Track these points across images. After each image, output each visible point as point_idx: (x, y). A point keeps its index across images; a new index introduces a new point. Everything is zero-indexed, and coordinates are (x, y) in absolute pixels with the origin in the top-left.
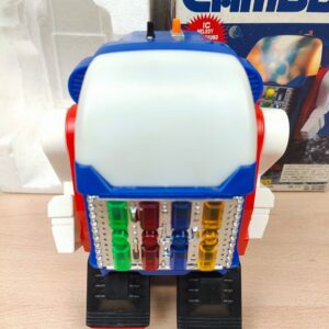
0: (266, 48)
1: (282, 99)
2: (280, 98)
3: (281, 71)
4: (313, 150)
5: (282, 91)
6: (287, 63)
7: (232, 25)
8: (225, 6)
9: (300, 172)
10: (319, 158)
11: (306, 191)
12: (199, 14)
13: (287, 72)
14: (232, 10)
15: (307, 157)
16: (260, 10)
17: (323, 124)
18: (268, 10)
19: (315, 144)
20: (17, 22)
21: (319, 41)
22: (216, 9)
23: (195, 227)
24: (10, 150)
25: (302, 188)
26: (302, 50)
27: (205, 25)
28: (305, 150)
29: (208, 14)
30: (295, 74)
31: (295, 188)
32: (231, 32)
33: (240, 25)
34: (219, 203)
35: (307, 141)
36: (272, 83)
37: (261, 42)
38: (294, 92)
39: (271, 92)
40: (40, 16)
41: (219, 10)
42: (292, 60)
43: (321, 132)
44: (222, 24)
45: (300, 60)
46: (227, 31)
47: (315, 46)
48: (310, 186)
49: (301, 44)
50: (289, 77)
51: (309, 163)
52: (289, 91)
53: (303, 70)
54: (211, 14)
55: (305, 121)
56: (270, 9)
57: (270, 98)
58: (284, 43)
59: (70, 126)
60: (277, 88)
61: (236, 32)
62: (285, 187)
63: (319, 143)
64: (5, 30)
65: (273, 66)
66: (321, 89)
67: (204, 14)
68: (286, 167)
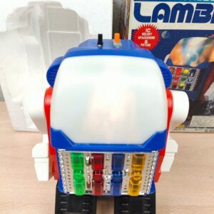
0: (184, 45)
1: (193, 76)
2: (192, 75)
3: (193, 59)
4: (211, 107)
5: (193, 71)
6: (197, 54)
7: (164, 30)
8: (160, 19)
9: (203, 121)
11: (206, 132)
12: (144, 24)
13: (197, 60)
14: (164, 21)
15: (207, 111)
16: (182, 21)
23: (127, 169)
25: (203, 130)
26: (207, 46)
27: (147, 30)
28: (206, 107)
29: (149, 24)
30: (202, 60)
31: (199, 130)
32: (163, 35)
34: (142, 155)
35: (208, 102)
36: (187, 66)
37: (181, 41)
38: (200, 71)
39: (186, 71)
40: (40, 21)
42: (200, 52)
45: (205, 52)
48: (209, 129)
49: (206, 42)
50: (198, 62)
51: (209, 115)
52: (198, 71)
53: (207, 58)
54: (151, 24)
56: (188, 21)
57: (185, 75)
58: (196, 42)
59: (48, 101)
60: (191, 69)
61: (166, 35)
62: (193, 130)
65: (188, 55)
67: (147, 24)
68: (194, 117)
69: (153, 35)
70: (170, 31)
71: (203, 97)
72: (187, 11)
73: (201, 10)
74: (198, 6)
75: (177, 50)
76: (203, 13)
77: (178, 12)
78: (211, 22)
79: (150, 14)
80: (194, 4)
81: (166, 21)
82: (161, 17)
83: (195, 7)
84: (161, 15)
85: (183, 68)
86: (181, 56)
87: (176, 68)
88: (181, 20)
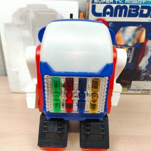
0: (123, 31)
1: (131, 52)
3: (129, 40)
4: (144, 75)
6: (132, 37)
7: (110, 22)
8: (108, 14)
9: (139, 84)
10: (147, 78)
11: (142, 94)
13: (132, 41)
15: (142, 78)
17: (147, 63)
18: (124, 16)
19: (145, 72)
20: (24, 23)
21: (144, 29)
22: (104, 16)
24: (17, 73)
25: (140, 92)
26: (138, 32)
28: (140, 75)
30: (135, 42)
31: (137, 92)
32: (110, 25)
35: (141, 70)
36: (126, 46)
37: (121, 29)
39: (126, 49)
41: (105, 16)
42: (134, 36)
43: (147, 67)
45: (137, 36)
47: (143, 31)
49: (137, 30)
50: (133, 43)
51: (143, 80)
52: (133, 48)
53: (139, 40)
54: (102, 17)
55: (140, 62)
56: (125, 16)
58: (131, 30)
59: (38, 52)
60: (128, 47)
61: (112, 25)
62: (133, 92)
63: (146, 71)
64: (19, 26)
65: (126, 38)
67: (99, 17)
68: (133, 82)
70: (114, 23)
72: (124, 10)
73: (133, 9)
75: (119, 35)
76: (134, 11)
77: (119, 10)
79: (101, 11)
80: (128, 6)
81: (111, 16)
82: (108, 13)
83: (128, 7)
84: (108, 12)
85: (123, 47)
86: (122, 39)
87: (119, 47)
88: (120, 16)
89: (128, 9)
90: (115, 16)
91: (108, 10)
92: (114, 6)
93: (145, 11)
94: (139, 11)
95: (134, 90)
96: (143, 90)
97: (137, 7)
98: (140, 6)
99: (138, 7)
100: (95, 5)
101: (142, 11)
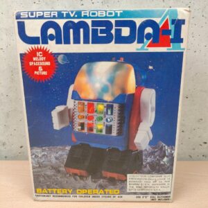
0: (90, 72)
1: (112, 114)
2: (109, 112)
3: (105, 90)
4: (149, 160)
5: (110, 107)
6: (108, 83)
7: (59, 54)
8: (52, 40)
9: (143, 182)
11: (153, 200)
12: (33, 46)
13: (110, 91)
14: (57, 43)
15: (146, 167)
17: (151, 136)
21: (130, 66)
26: (118, 73)
27: (38, 54)
28: (142, 160)
29: (39, 46)
30: (118, 93)
32: (60, 59)
33: (66, 54)
35: (141, 152)
36: (100, 100)
37: (85, 67)
39: (101, 107)
42: (112, 80)
44: (51, 54)
45: (118, 81)
46: (56, 59)
48: (156, 196)
49: (117, 68)
50: (113, 95)
52: (116, 106)
53: (124, 90)
54: (41, 46)
55: (136, 133)
57: (101, 113)
58: (103, 68)
60: (105, 104)
61: (64, 60)
62: (133, 197)
63: (152, 153)
65: (98, 86)
66: (142, 105)
67: (36, 46)
68: (129, 176)
69: (47, 60)
70: (67, 55)
71: (134, 145)
72: (82, 30)
73: (99, 28)
74: (94, 23)
75: (81, 79)
76: (102, 31)
77: (71, 31)
78: (116, 43)
79: (38, 34)
80: (89, 22)
81: (59, 42)
82: (52, 37)
84: (51, 35)
85: (95, 103)
86: (88, 86)
87: (86, 103)
89: (91, 28)
90: (67, 42)
91: (51, 31)
92: (61, 23)
93: (126, 32)
94: (113, 32)
95: (135, 193)
96: (154, 193)
97: (108, 24)
98: (113, 21)
99: (110, 23)
100: (23, 23)
101: (119, 32)
